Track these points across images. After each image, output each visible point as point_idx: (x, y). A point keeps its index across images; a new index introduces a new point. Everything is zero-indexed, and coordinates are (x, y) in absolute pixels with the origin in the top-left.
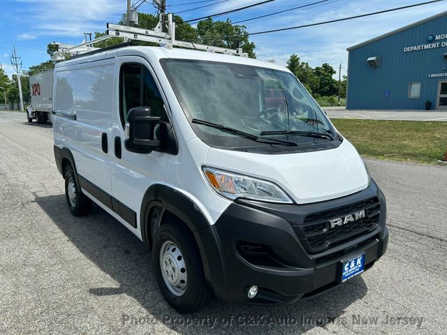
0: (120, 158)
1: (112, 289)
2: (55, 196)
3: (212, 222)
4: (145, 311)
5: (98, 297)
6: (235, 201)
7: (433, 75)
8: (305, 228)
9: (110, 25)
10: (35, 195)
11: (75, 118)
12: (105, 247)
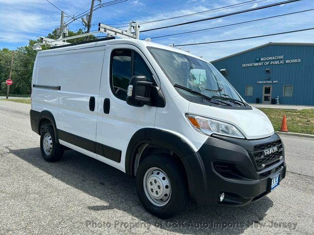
0: (108, 113)
1: (104, 206)
2: (25, 149)
3: (196, 150)
4: (136, 219)
5: (96, 211)
6: (211, 136)
7: (260, 82)
8: (254, 153)
9: (101, 25)
10: (9, 149)
11: (59, 88)
12: (84, 181)
